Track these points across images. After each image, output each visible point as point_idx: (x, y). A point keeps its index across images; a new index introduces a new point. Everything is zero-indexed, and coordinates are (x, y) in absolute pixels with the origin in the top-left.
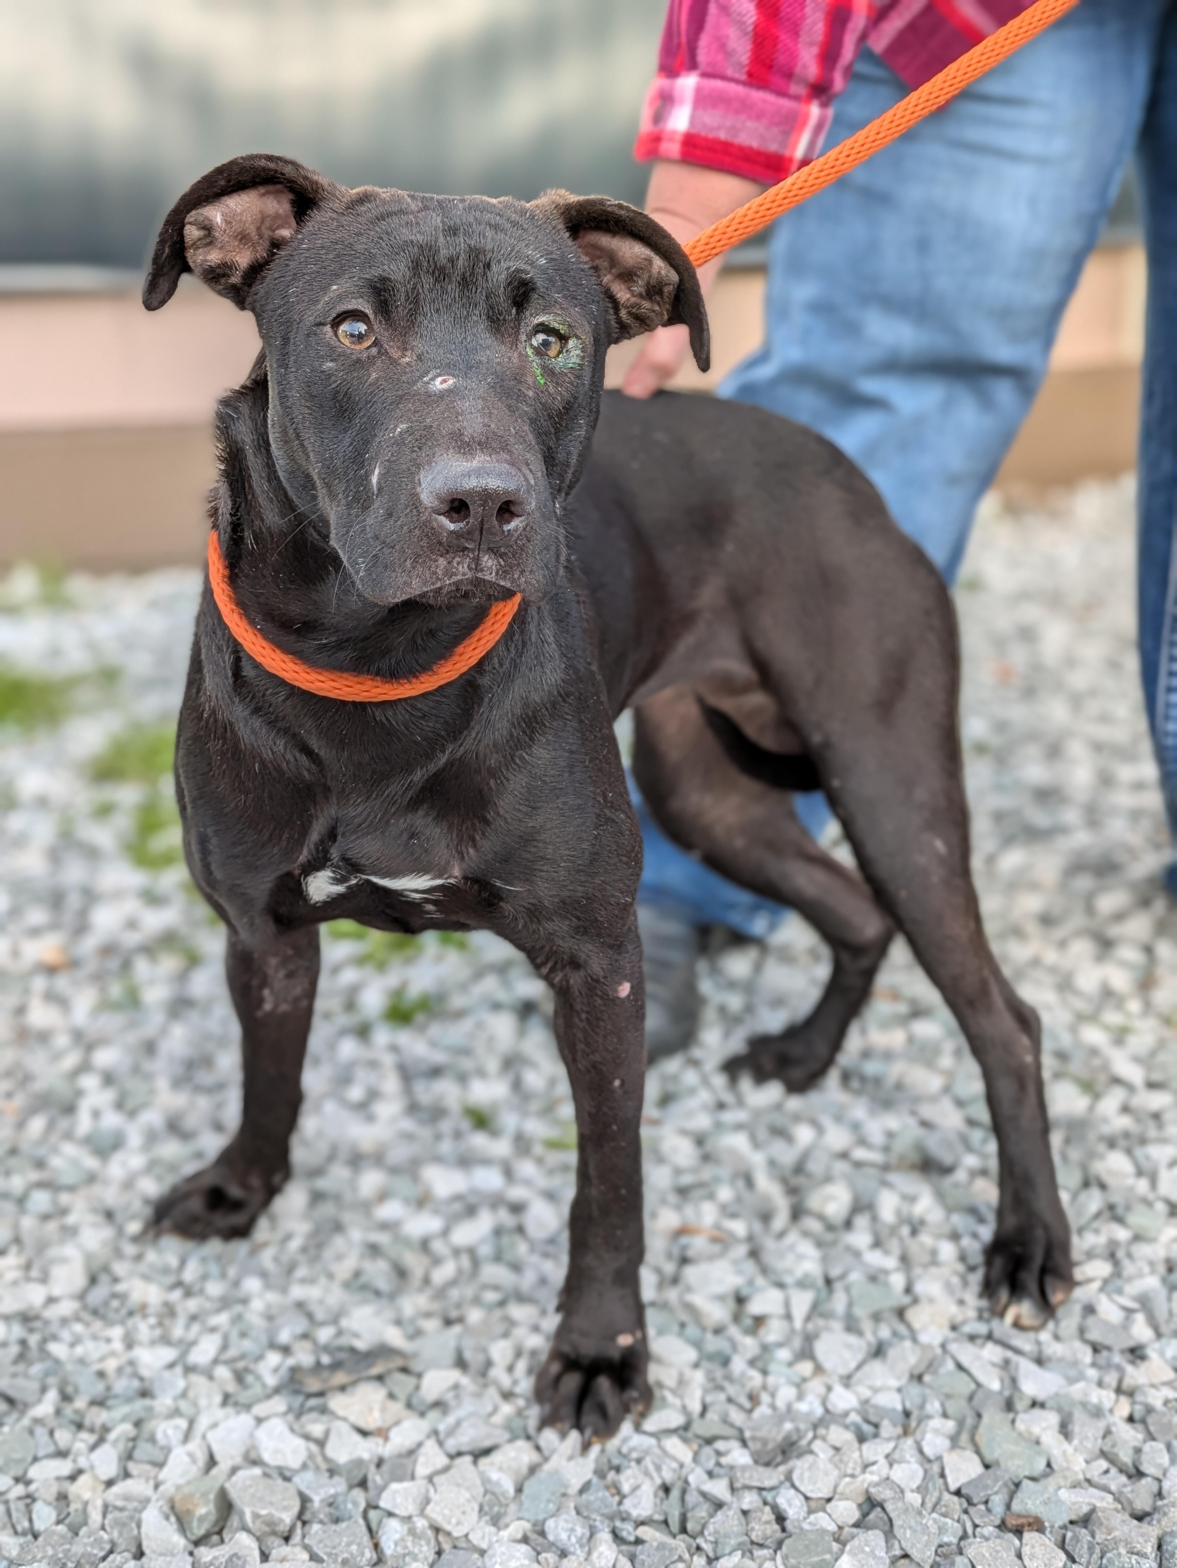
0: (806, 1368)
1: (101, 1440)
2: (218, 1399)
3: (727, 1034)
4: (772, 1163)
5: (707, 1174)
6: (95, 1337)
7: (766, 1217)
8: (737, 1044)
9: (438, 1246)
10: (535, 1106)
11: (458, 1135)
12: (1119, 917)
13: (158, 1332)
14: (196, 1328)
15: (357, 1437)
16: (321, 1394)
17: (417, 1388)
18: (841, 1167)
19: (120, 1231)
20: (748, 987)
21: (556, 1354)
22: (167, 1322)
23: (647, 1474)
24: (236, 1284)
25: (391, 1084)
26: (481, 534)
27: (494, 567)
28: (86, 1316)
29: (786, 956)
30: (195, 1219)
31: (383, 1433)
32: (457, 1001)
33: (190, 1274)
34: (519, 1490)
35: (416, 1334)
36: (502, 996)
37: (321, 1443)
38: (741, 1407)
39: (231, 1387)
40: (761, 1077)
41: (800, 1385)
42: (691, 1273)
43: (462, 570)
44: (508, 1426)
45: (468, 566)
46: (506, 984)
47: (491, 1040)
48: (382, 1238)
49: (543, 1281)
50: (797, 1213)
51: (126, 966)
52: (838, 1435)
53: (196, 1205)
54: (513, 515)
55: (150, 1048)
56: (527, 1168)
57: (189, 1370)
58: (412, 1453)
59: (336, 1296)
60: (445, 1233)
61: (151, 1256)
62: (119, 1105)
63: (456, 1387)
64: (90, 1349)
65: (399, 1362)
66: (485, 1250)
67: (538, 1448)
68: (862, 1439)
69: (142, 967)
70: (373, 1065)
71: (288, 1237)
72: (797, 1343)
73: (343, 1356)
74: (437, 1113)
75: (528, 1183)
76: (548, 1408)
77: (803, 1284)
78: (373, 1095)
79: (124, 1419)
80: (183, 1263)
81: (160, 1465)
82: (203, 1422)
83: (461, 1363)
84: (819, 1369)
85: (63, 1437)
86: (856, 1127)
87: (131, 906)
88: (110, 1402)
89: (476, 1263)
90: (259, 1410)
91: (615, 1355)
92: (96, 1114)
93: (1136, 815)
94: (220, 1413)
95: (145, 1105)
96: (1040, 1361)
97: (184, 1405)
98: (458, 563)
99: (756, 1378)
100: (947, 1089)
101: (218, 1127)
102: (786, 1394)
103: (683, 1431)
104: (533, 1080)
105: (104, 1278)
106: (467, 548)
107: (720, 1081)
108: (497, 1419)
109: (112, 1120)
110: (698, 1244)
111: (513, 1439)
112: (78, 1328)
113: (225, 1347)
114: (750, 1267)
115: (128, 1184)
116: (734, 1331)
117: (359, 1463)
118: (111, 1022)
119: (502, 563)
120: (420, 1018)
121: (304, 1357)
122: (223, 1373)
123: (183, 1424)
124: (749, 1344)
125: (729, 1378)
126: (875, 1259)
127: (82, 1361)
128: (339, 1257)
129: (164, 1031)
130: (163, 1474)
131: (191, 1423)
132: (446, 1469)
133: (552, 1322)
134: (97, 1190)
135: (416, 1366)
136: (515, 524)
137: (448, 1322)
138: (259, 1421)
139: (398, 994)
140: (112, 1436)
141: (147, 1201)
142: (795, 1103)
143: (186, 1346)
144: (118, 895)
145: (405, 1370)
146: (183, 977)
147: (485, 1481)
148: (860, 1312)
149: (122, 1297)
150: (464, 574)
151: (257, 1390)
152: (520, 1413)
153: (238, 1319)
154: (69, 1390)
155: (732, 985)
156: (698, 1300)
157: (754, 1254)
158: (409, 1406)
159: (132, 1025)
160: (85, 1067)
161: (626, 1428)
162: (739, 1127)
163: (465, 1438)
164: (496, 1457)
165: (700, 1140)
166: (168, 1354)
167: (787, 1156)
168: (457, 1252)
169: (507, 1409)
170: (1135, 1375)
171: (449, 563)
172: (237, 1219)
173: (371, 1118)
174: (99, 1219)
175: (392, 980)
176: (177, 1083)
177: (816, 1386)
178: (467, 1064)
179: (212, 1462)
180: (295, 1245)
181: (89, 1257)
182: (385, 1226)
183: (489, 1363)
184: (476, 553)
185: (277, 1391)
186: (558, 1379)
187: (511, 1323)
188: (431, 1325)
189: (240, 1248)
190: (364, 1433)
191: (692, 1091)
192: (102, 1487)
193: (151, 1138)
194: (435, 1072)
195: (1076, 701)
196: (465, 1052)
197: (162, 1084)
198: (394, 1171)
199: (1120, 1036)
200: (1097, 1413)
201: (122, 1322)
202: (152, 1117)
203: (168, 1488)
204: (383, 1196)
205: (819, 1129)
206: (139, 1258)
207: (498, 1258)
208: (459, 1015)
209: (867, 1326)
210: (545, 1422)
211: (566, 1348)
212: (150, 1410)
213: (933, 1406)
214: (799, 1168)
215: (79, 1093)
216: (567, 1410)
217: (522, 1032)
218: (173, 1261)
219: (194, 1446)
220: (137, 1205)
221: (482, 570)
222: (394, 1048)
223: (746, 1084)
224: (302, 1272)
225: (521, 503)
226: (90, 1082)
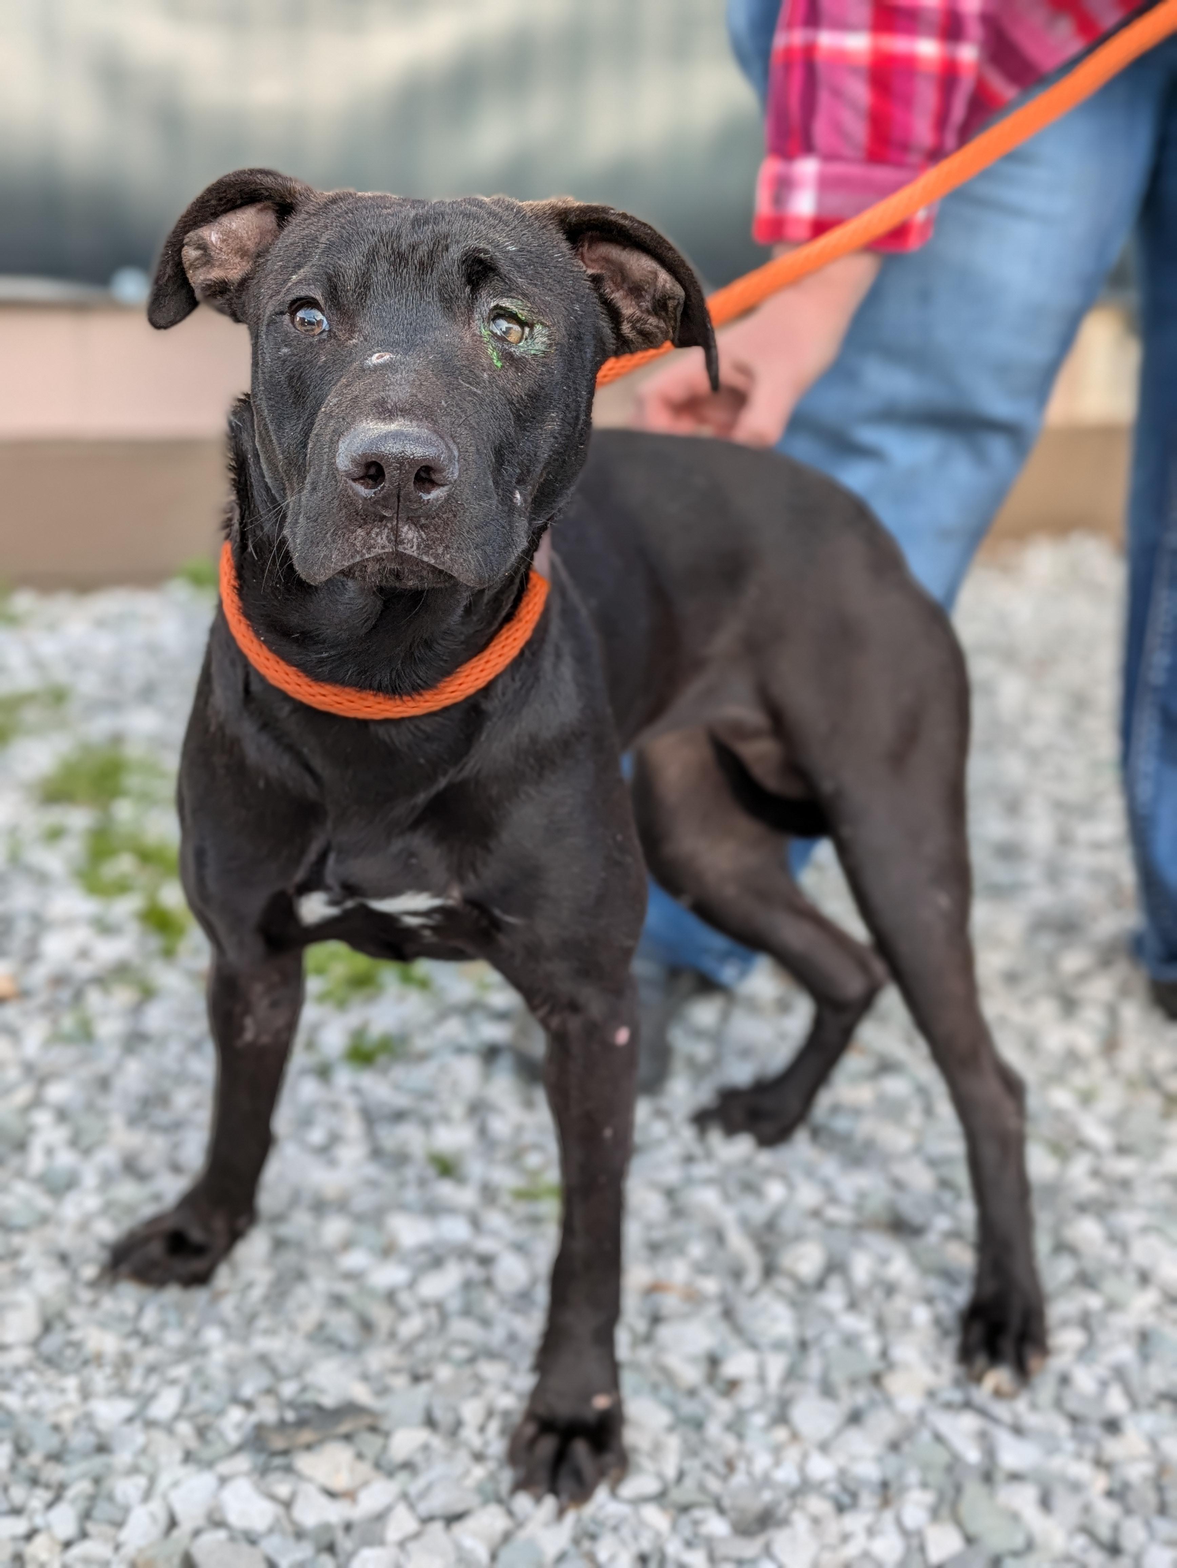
0: (781, 1434)
1: (57, 1499)
2: (178, 1455)
3: (695, 1087)
4: (744, 1222)
5: (679, 1228)
6: (49, 1387)
7: (737, 1274)
8: (705, 1096)
9: (405, 1299)
10: (500, 1154)
11: (422, 1183)
12: (1082, 976)
13: (114, 1384)
14: (154, 1382)
15: (323, 1500)
16: (285, 1452)
17: (385, 1448)
18: (812, 1226)
19: (75, 1276)
20: (716, 1037)
21: (531, 1415)
22: (124, 1372)
23: (623, 1542)
24: (196, 1333)
25: (353, 1127)
26: (399, 501)
27: (415, 540)
28: (40, 1365)
29: (753, 1006)
30: (153, 1264)
31: (350, 1495)
32: (420, 1043)
33: (148, 1321)
34: (494, 1557)
35: (383, 1391)
36: (465, 1039)
37: (287, 1504)
38: (717, 1474)
39: (193, 1443)
40: (731, 1130)
41: (777, 1451)
42: (665, 1333)
43: (381, 541)
44: (480, 1489)
45: (387, 537)
46: (470, 1026)
47: (455, 1086)
48: (347, 1289)
49: (512, 1338)
50: (769, 1271)
51: (78, 996)
52: (818, 1505)
53: (156, 1249)
54: (434, 484)
55: (104, 1083)
56: (495, 1219)
57: (150, 1424)
58: (381, 1517)
59: (299, 1349)
60: (412, 1285)
61: (108, 1303)
62: (74, 1142)
63: (426, 1448)
64: (45, 1400)
65: (367, 1420)
66: (454, 1304)
67: (510, 1513)
68: (841, 1509)
69: (94, 998)
70: (335, 1107)
71: (250, 1285)
72: (772, 1407)
73: (307, 1413)
74: (400, 1159)
75: (495, 1234)
76: (522, 1472)
77: (778, 1346)
78: (334, 1139)
79: (83, 1476)
80: (141, 1309)
81: (119, 1525)
82: (164, 1480)
83: (430, 1422)
84: (795, 1436)
85: (18, 1494)
86: (826, 1185)
87: (82, 935)
88: (68, 1457)
89: (444, 1317)
90: (224, 1468)
91: (590, 1416)
92: (50, 1152)
93: (1096, 876)
94: (181, 1472)
95: (99, 1143)
96: (1018, 1430)
97: (144, 1463)
98: (377, 535)
99: (730, 1444)
100: (918, 1149)
101: (176, 1168)
102: (762, 1461)
103: (660, 1498)
104: (500, 1127)
105: (59, 1326)
106: (385, 517)
107: (688, 1133)
108: (470, 1482)
109: (66, 1158)
110: (670, 1302)
111: (486, 1502)
112: (31, 1377)
113: (186, 1399)
114: (723, 1328)
115: (84, 1226)
116: (708, 1394)
117: (327, 1527)
118: (63, 1055)
119: (424, 536)
120: (382, 1059)
121: (268, 1413)
122: (184, 1428)
123: (141, 1481)
124: (724, 1408)
125: (704, 1442)
126: (850, 1322)
127: (36, 1413)
128: (303, 1308)
129: (118, 1066)
130: (124, 1535)
131: (152, 1480)
132: (416, 1536)
133: (526, 1381)
134: (49, 1231)
135: (385, 1425)
136: (436, 494)
137: (417, 1379)
138: (223, 1480)
139: (359, 1033)
140: (70, 1493)
141: (103, 1245)
142: (765, 1158)
143: (147, 1399)
144: (69, 923)
145: (373, 1429)
146: (137, 1010)
147: (459, 1548)
148: (838, 1377)
149: (77, 1345)
150: (383, 547)
151: (219, 1448)
152: (492, 1477)
153: (198, 1372)
154: (24, 1444)
155: (699, 1034)
156: (674, 1361)
157: (728, 1314)
158: (377, 1466)
159: (85, 1059)
160: (37, 1102)
161: (601, 1494)
162: (709, 1181)
163: (438, 1502)
164: (470, 1524)
165: (670, 1193)
166: (125, 1407)
167: (758, 1212)
168: (424, 1305)
169: (479, 1472)
170: (1113, 1448)
171: (368, 534)
172: (197, 1265)
173: (332, 1163)
174: (53, 1262)
175: (353, 1018)
176: (133, 1121)
177: (792, 1454)
178: (431, 1109)
179: (173, 1523)
180: (257, 1294)
181: (43, 1302)
182: (352, 1276)
183: (459, 1424)
184: (395, 523)
185: (239, 1449)
186: (532, 1442)
187: (480, 1381)
188: (400, 1382)
189: (200, 1296)
190: (331, 1494)
191: (660, 1143)
192: (58, 1549)
193: (107, 1179)
194: (399, 1116)
195: (1034, 757)
196: (428, 1095)
197: (117, 1121)
198: (359, 1218)
199: (1087, 1098)
200: (1076, 1487)
201: (76, 1371)
202: (108, 1156)
203: (129, 1551)
204: (347, 1245)
205: (791, 1186)
206: (94, 1304)
207: (467, 1312)
208: (423, 1057)
209: (843, 1391)
210: (520, 1485)
211: (542, 1410)
212: (109, 1468)
213: (913, 1477)
214: (771, 1225)
215: (31, 1130)
216: (543, 1474)
217: (487, 1076)
218: (129, 1307)
219: (156, 1506)
220: (93, 1250)
221: (402, 542)
222: (356, 1090)
223: (715, 1137)
224: (263, 1322)
225: (441, 471)
226: (42, 1118)
